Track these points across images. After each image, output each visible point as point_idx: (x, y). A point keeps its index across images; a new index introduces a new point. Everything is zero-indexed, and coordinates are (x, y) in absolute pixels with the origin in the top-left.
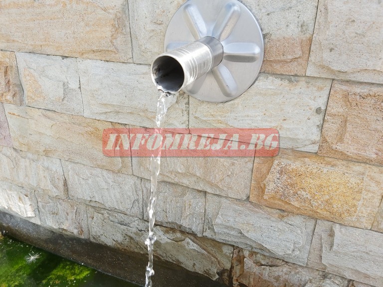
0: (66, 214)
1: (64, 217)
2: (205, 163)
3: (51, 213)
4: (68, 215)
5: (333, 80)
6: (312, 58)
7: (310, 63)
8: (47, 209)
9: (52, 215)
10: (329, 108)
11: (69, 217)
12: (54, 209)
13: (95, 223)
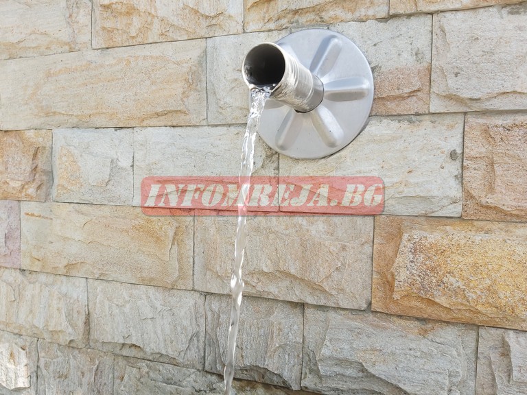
0: (79, 373)
1: (76, 382)
2: (303, 252)
3: (57, 375)
4: (83, 376)
5: (465, 113)
6: (434, 89)
7: (433, 96)
8: (51, 368)
9: (58, 380)
10: (467, 150)
11: (85, 380)
12: (63, 368)
13: (124, 387)
